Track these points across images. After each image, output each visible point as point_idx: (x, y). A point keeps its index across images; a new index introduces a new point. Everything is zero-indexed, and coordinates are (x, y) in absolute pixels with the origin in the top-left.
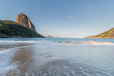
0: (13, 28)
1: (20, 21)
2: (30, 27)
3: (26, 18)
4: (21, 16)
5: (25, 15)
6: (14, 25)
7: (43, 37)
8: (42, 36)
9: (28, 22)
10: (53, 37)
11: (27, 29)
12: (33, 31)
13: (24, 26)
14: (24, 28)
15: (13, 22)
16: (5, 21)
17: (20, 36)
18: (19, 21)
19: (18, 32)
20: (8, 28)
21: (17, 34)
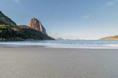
0: (27, 32)
1: (33, 25)
2: (41, 30)
3: (38, 22)
4: (33, 20)
5: (36, 20)
6: (28, 29)
7: (54, 39)
8: (52, 38)
9: (39, 25)
10: (63, 40)
11: (38, 32)
12: (44, 34)
13: (36, 29)
14: (36, 31)
15: (27, 26)
16: (21, 26)
17: (33, 39)
18: (31, 25)
19: (31, 36)
20: (23, 32)
21: (31, 37)
